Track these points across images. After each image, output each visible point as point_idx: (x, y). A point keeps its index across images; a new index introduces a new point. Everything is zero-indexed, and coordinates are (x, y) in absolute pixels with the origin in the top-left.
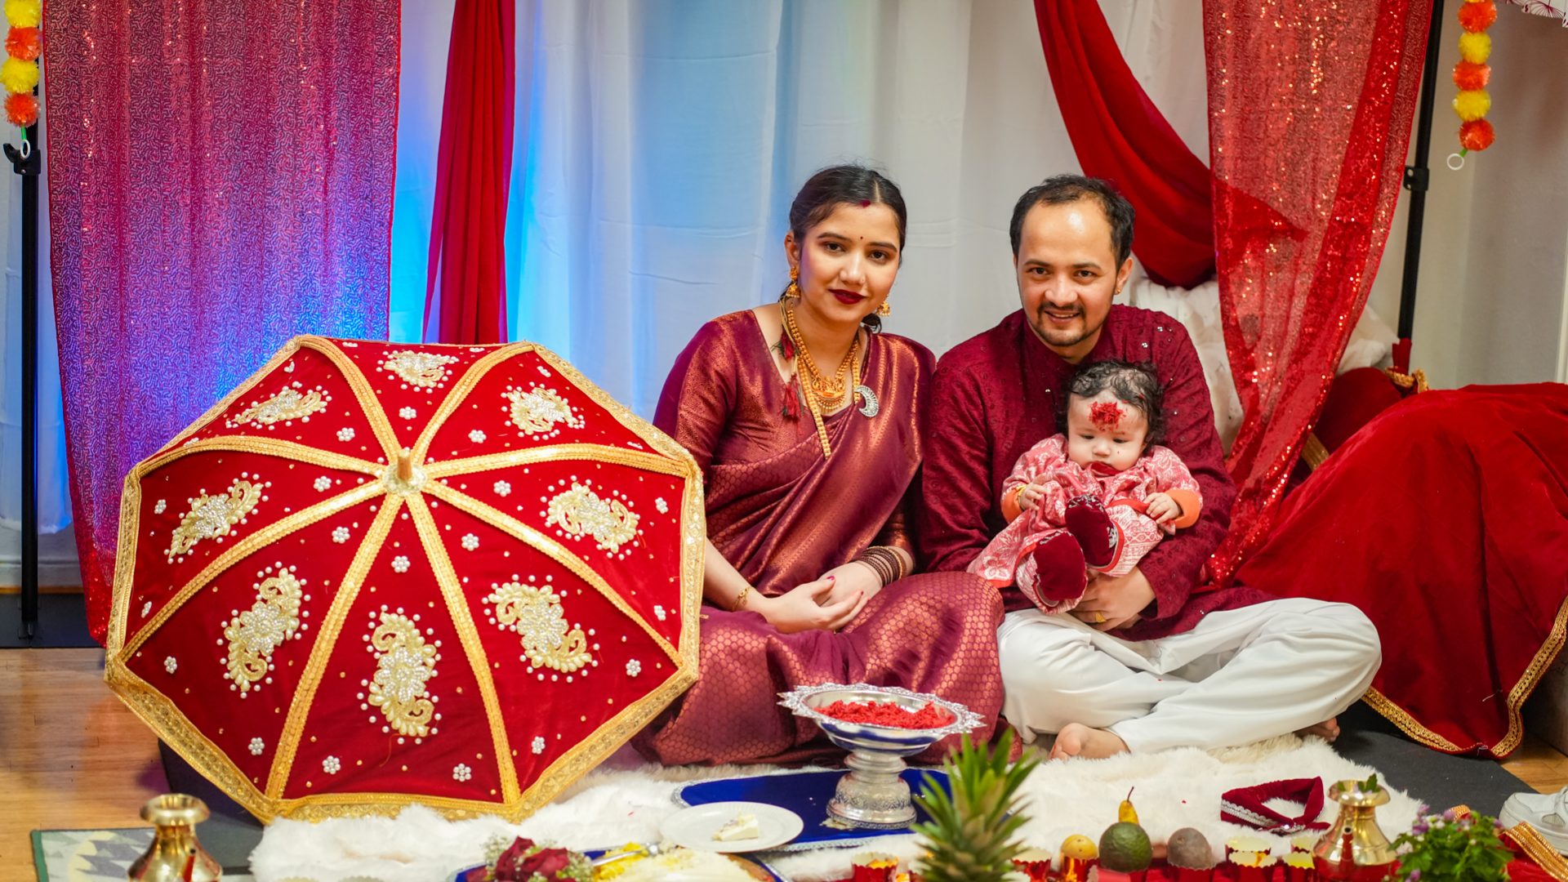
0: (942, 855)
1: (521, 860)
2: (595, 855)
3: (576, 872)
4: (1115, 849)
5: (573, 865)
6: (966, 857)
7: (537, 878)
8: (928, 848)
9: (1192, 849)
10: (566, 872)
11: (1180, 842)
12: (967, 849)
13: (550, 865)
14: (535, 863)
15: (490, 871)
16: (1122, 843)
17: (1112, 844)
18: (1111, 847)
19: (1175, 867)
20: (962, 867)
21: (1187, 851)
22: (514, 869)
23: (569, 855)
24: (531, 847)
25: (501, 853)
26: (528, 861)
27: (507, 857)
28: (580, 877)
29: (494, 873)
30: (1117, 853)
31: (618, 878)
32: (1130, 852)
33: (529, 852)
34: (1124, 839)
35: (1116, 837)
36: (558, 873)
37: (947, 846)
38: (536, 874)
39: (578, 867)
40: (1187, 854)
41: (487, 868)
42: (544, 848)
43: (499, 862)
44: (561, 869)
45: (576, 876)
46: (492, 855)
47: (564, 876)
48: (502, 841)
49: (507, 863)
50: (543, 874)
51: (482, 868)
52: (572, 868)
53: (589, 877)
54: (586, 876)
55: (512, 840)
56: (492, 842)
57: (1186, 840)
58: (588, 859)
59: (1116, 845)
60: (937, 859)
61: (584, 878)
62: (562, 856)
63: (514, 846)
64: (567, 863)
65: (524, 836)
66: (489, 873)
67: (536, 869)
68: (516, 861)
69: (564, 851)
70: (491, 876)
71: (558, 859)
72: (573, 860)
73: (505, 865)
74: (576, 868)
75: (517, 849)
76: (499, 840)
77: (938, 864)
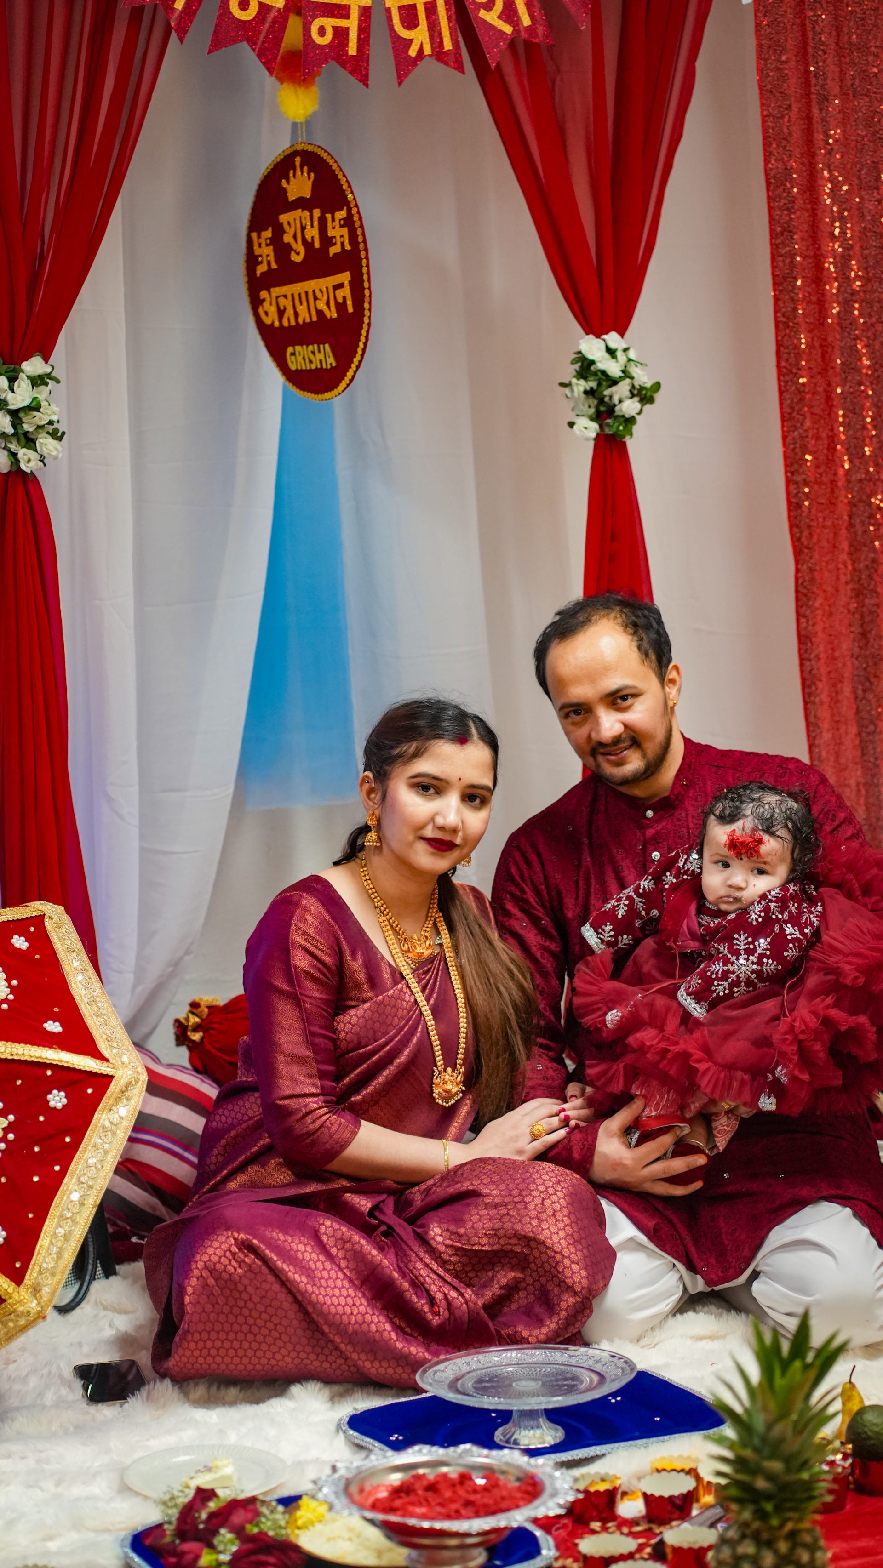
0: (739, 1463)
1: (204, 1516)
2: (290, 1502)
3: (269, 1524)
4: (869, 1438)
5: (265, 1516)
6: (776, 1466)
7: (224, 1536)
8: (723, 1459)
10: (257, 1525)
12: (773, 1456)
13: (238, 1518)
14: (222, 1517)
15: (169, 1529)
16: (876, 1429)
17: (866, 1433)
18: (864, 1436)
20: (770, 1477)
22: (196, 1526)
23: (258, 1504)
24: (215, 1499)
25: (181, 1507)
26: (212, 1515)
27: (188, 1512)
28: (274, 1530)
29: (173, 1533)
30: (872, 1442)
31: (319, 1526)
33: (212, 1505)
34: (876, 1425)
35: (868, 1424)
36: (248, 1527)
37: (748, 1453)
38: (223, 1531)
39: (271, 1517)
41: (166, 1526)
42: (229, 1499)
43: (179, 1519)
44: (250, 1522)
45: (270, 1529)
46: (170, 1512)
47: (256, 1530)
48: (180, 1494)
49: (189, 1520)
50: (231, 1531)
51: (159, 1526)
52: (263, 1520)
53: (285, 1528)
54: (280, 1527)
55: (191, 1493)
56: (168, 1497)
58: (281, 1508)
59: (869, 1433)
60: (737, 1471)
61: (278, 1531)
62: (250, 1507)
63: (195, 1498)
64: (258, 1514)
65: (206, 1486)
66: (168, 1532)
67: (222, 1525)
68: (199, 1517)
69: (253, 1500)
70: (171, 1535)
71: (246, 1510)
72: (264, 1510)
73: (186, 1522)
74: (268, 1519)
75: (198, 1503)
76: (176, 1493)
77: (741, 1477)
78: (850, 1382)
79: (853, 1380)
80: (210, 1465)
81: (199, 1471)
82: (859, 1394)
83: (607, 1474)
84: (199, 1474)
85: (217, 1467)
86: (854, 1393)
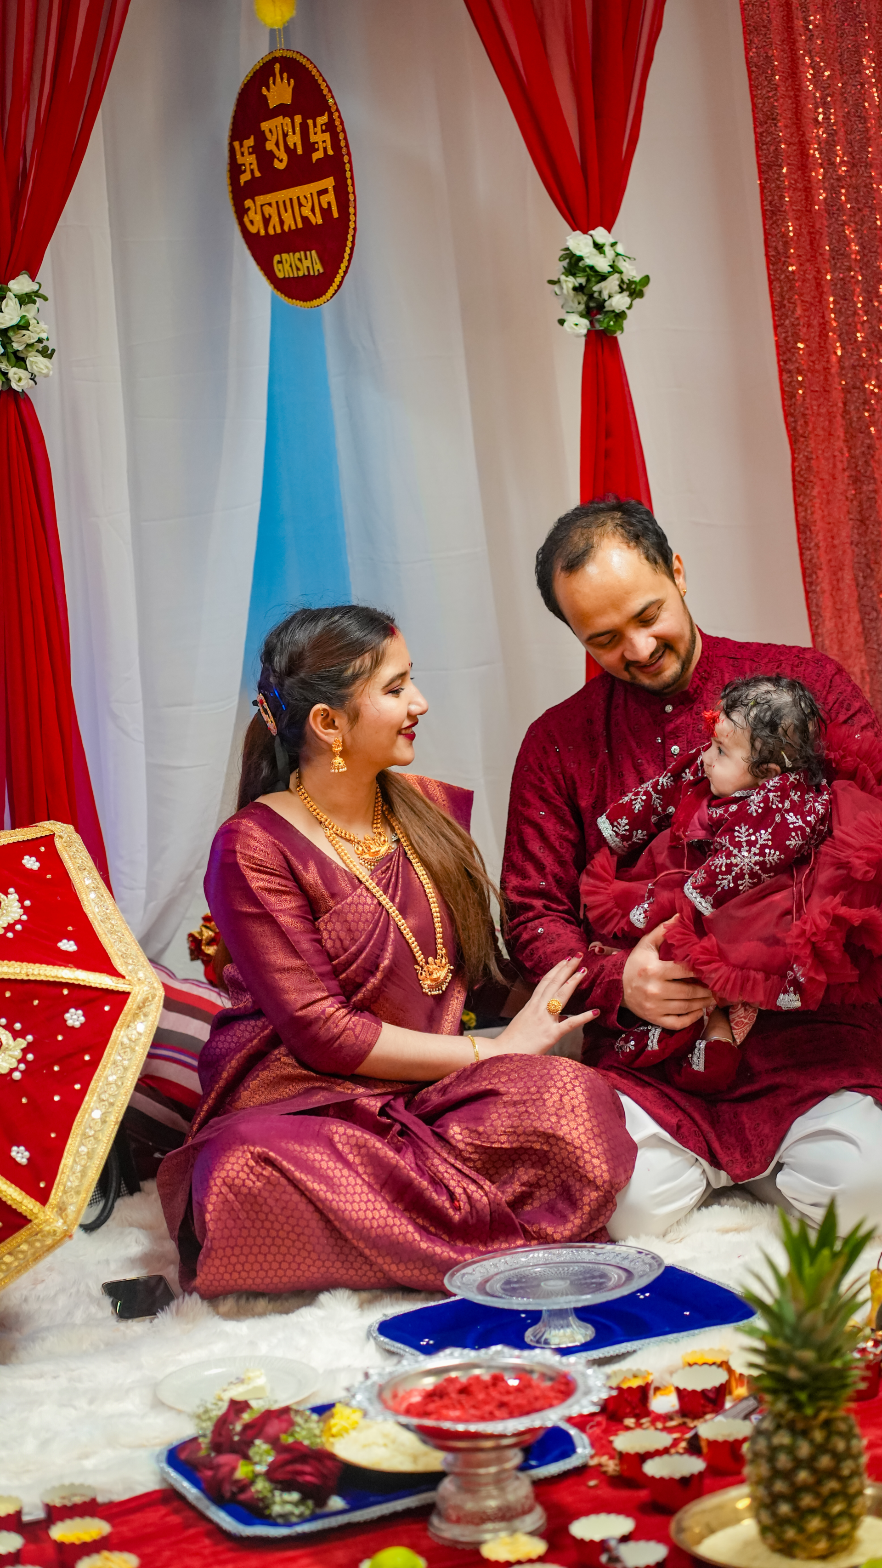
0: (771, 1354)
1: (238, 1427)
2: (323, 1410)
3: (304, 1433)
5: (299, 1425)
6: (808, 1355)
7: (259, 1447)
8: (756, 1351)
10: (292, 1435)
12: (804, 1346)
13: (272, 1428)
14: (256, 1428)
15: (204, 1442)
20: (803, 1366)
22: (231, 1439)
23: (292, 1414)
24: (249, 1411)
25: (215, 1420)
26: (247, 1427)
27: (222, 1424)
28: (309, 1438)
29: (209, 1446)
31: (353, 1434)
33: (246, 1417)
36: (283, 1437)
37: (779, 1343)
38: (258, 1442)
39: (306, 1426)
41: (201, 1440)
42: (263, 1410)
43: (214, 1432)
44: (285, 1432)
45: (305, 1438)
46: (204, 1425)
47: (290, 1440)
48: (214, 1407)
49: (224, 1433)
50: (266, 1442)
51: (194, 1440)
52: (298, 1429)
53: (320, 1437)
54: (315, 1436)
55: (224, 1406)
56: (201, 1410)
58: (315, 1417)
60: (769, 1362)
61: (313, 1440)
62: (285, 1417)
63: (228, 1410)
64: (292, 1424)
65: (240, 1398)
66: (203, 1446)
67: (257, 1436)
68: (234, 1429)
69: (286, 1410)
70: (206, 1448)
71: (281, 1420)
72: (298, 1419)
73: (220, 1435)
74: (303, 1429)
75: (232, 1415)
76: (209, 1406)
77: (774, 1368)
78: (878, 1269)
79: (881, 1267)
80: (242, 1377)
81: (231, 1383)
83: (639, 1370)
84: (232, 1386)
85: (249, 1379)
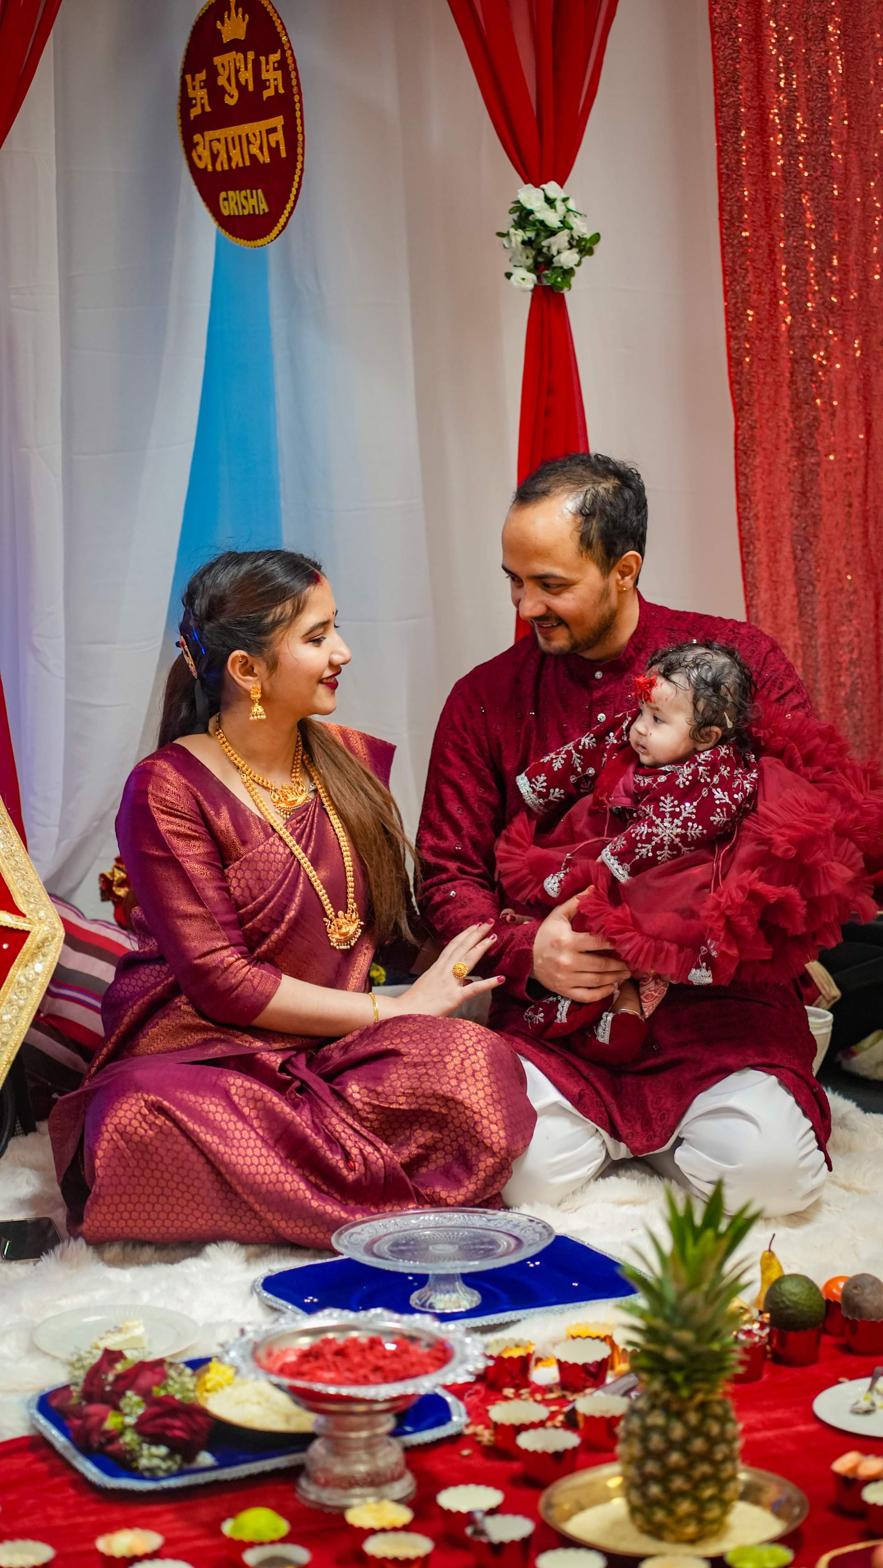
0: (650, 1332)
1: (111, 1377)
2: (198, 1365)
3: (177, 1386)
4: (788, 1307)
5: (172, 1379)
6: (687, 1336)
7: (130, 1398)
8: (636, 1329)
9: (871, 1297)
10: (165, 1388)
11: (855, 1291)
12: (683, 1326)
13: (145, 1380)
14: (128, 1379)
15: (76, 1390)
16: (795, 1298)
17: (783, 1302)
18: (782, 1305)
19: (854, 1320)
20: (680, 1347)
21: (866, 1300)
22: (103, 1388)
23: (166, 1367)
24: (122, 1361)
25: (87, 1369)
26: (118, 1377)
27: (95, 1373)
28: (182, 1392)
29: (80, 1395)
30: (790, 1311)
31: (228, 1390)
32: (805, 1309)
33: (119, 1367)
34: (793, 1296)
35: (786, 1293)
36: (155, 1389)
37: (659, 1322)
38: (129, 1393)
39: (178, 1379)
40: (866, 1305)
41: (72, 1388)
42: (137, 1361)
43: (86, 1381)
44: (158, 1384)
45: (177, 1391)
46: (77, 1373)
47: (163, 1393)
48: (87, 1355)
49: (96, 1382)
50: (139, 1392)
51: (67, 1387)
52: (171, 1382)
53: (194, 1391)
54: (188, 1390)
55: (98, 1355)
56: (75, 1358)
57: (863, 1288)
58: (188, 1371)
59: (788, 1303)
60: (647, 1340)
61: (186, 1394)
62: (158, 1369)
63: (102, 1360)
64: (165, 1376)
65: (115, 1348)
66: (75, 1394)
67: (129, 1388)
68: (106, 1379)
69: (160, 1362)
70: (78, 1397)
71: (154, 1373)
72: (172, 1373)
73: (92, 1384)
74: (175, 1382)
75: (105, 1364)
76: (83, 1354)
77: (651, 1346)
78: (770, 1250)
79: (772, 1249)
80: (121, 1326)
81: (109, 1332)
82: (779, 1263)
83: (521, 1340)
84: (110, 1335)
85: (128, 1328)
86: (774, 1262)
